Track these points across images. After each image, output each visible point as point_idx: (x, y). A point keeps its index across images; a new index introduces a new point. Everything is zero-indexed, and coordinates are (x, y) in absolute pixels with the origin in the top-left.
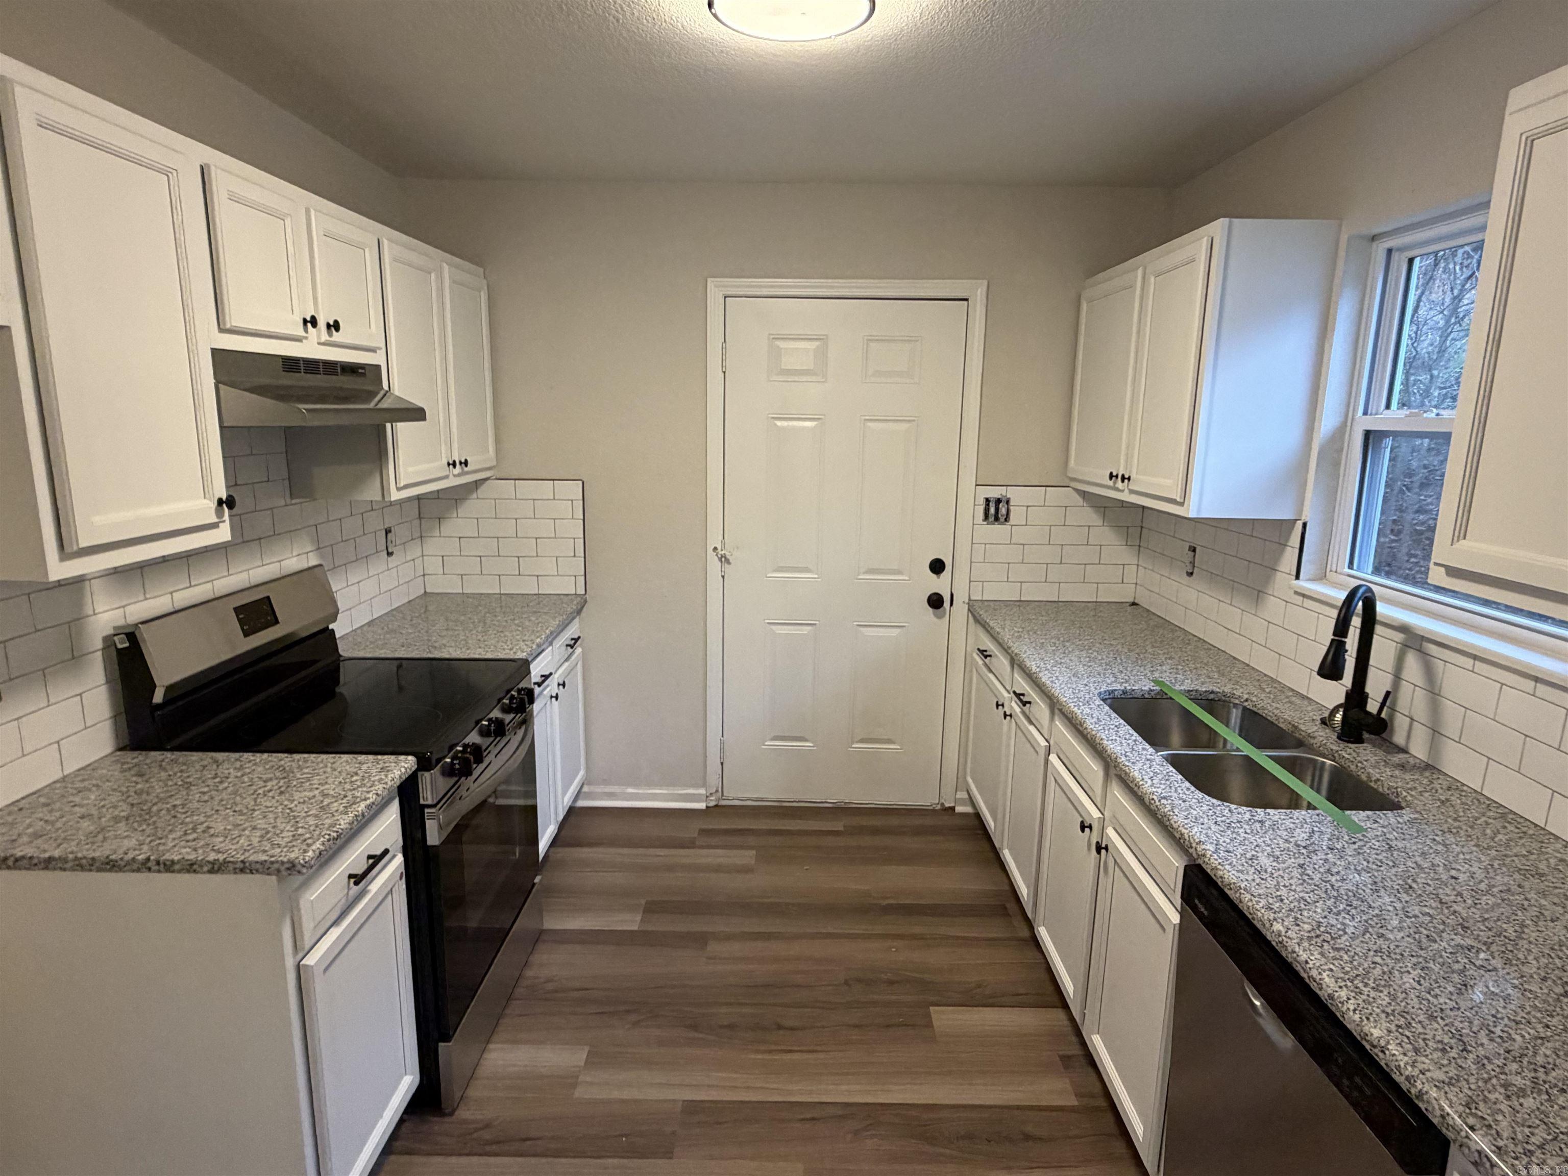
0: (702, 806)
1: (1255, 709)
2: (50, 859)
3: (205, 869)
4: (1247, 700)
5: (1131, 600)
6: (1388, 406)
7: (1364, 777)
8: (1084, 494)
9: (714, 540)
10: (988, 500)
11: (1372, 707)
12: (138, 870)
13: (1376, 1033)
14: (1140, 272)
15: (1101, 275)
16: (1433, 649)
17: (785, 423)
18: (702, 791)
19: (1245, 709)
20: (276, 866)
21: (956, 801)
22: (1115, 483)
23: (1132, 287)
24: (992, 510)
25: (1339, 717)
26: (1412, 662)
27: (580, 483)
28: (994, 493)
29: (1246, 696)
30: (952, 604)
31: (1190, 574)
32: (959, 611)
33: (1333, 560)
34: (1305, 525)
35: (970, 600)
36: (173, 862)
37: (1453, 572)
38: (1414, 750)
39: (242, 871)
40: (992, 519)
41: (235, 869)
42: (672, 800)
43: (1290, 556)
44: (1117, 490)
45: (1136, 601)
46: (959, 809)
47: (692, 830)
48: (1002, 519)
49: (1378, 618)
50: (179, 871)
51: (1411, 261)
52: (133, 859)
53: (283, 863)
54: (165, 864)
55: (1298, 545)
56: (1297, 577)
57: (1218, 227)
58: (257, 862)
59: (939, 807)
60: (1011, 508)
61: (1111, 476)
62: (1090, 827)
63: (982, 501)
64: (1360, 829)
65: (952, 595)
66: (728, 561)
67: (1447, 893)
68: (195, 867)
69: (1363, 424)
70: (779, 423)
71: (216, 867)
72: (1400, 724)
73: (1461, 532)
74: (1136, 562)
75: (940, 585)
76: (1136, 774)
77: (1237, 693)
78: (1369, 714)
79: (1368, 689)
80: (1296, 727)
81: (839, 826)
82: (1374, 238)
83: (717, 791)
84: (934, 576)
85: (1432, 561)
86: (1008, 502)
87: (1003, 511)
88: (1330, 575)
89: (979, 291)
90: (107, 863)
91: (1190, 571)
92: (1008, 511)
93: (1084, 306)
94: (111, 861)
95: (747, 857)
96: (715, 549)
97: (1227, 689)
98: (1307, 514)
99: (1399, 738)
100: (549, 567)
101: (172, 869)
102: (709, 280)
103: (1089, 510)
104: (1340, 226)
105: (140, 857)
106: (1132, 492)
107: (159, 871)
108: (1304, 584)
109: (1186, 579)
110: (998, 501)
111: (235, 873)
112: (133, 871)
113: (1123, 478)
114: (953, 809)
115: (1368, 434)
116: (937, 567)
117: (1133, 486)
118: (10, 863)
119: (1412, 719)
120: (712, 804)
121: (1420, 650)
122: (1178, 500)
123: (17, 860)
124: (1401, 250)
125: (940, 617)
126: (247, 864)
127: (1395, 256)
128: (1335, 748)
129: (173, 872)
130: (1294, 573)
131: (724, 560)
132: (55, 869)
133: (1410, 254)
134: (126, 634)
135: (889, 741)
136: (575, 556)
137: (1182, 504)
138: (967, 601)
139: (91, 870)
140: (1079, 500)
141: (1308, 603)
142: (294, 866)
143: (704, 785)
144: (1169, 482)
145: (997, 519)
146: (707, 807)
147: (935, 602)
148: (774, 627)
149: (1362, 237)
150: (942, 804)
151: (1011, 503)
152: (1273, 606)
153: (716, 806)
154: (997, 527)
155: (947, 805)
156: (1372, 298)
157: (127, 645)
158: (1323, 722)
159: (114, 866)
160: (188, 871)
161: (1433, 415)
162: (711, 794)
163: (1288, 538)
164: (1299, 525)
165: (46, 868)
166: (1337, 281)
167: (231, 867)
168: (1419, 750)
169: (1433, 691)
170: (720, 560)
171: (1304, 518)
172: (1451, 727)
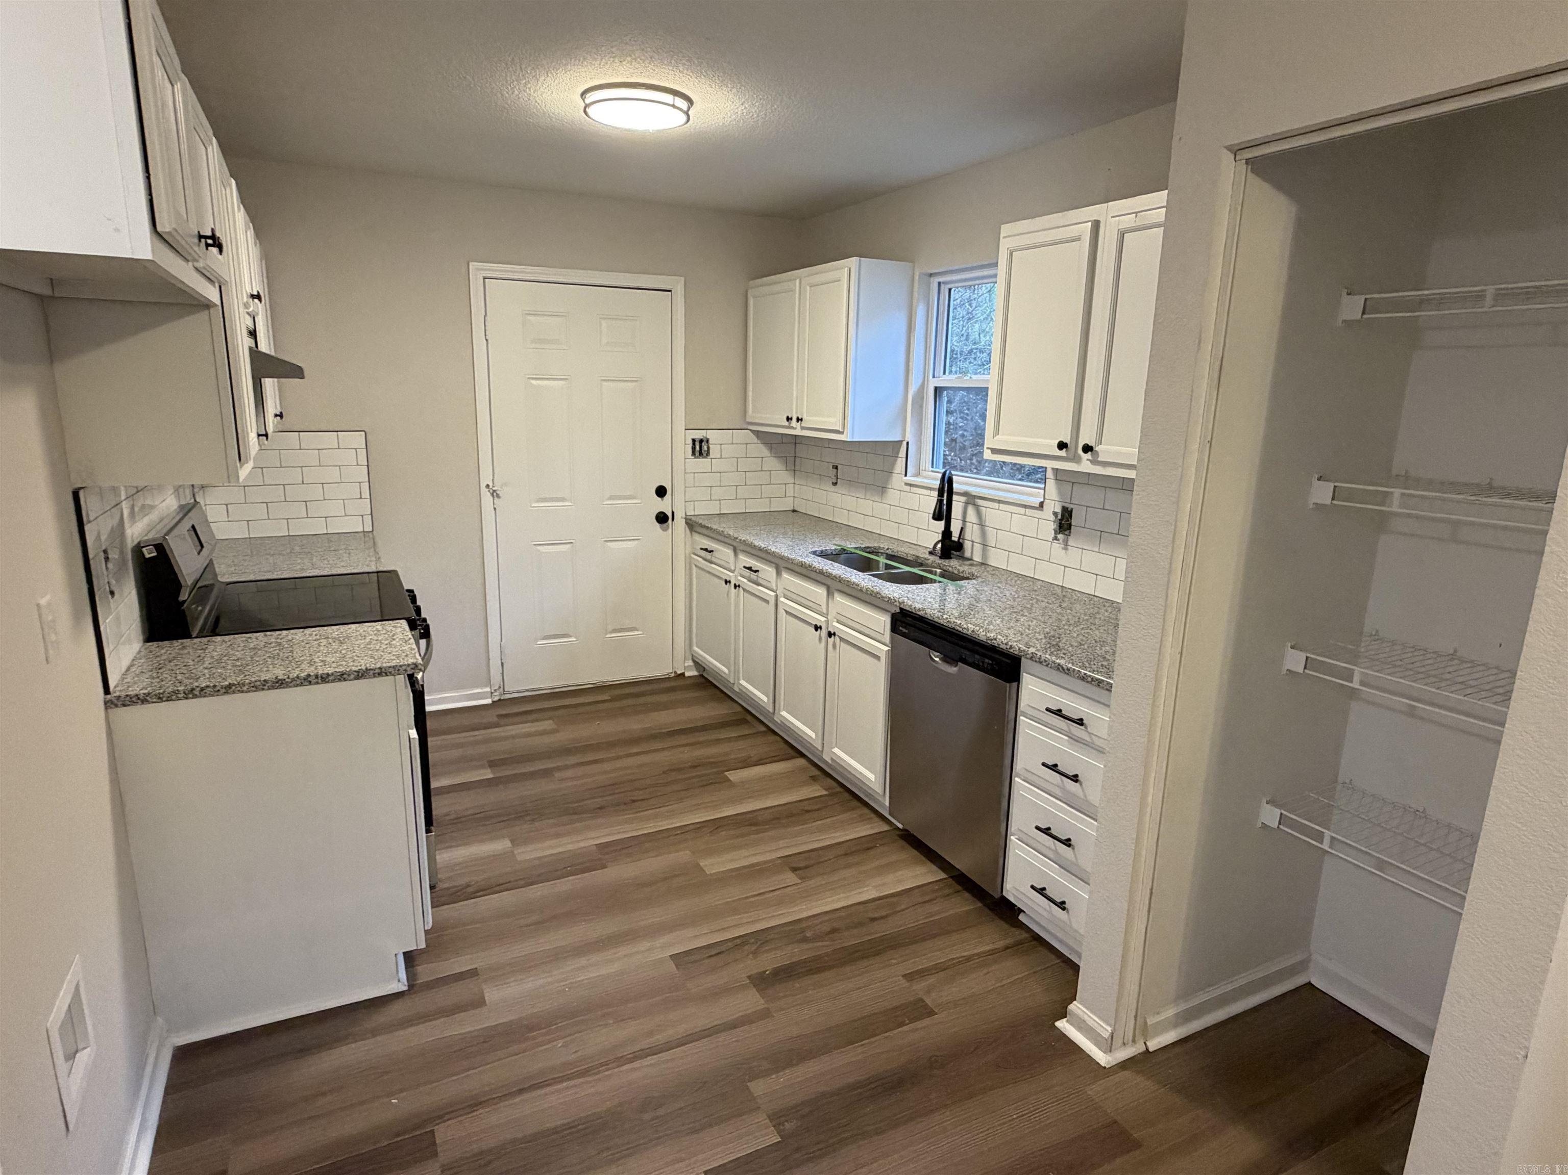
0: (488, 701)
1: (893, 554)
2: (230, 686)
3: (352, 677)
4: (888, 549)
5: (792, 509)
6: (944, 373)
7: (956, 572)
8: (757, 434)
9: (486, 479)
10: (694, 441)
11: (955, 537)
12: (301, 685)
13: (992, 635)
14: (798, 281)
15: (759, 281)
16: (979, 502)
17: (539, 382)
18: (488, 689)
19: (887, 554)
20: (404, 668)
21: (685, 668)
22: (790, 423)
23: (793, 291)
24: (698, 448)
25: (939, 546)
26: (971, 511)
27: (363, 433)
28: (698, 435)
29: (886, 547)
30: (673, 519)
31: (835, 484)
32: (679, 524)
33: (923, 462)
34: (908, 443)
35: (686, 515)
36: (328, 675)
37: (994, 451)
38: (975, 559)
39: (380, 674)
40: (697, 454)
41: (374, 674)
42: (461, 701)
43: (901, 463)
44: (792, 428)
45: (796, 509)
46: (687, 674)
47: (491, 717)
48: (705, 455)
49: (954, 490)
50: (333, 681)
51: (950, 290)
52: (298, 677)
53: (409, 665)
54: (322, 677)
55: (905, 456)
56: (906, 475)
57: (853, 261)
58: (390, 667)
59: (673, 675)
60: (711, 446)
61: (789, 419)
62: (821, 628)
63: (690, 442)
64: (963, 586)
65: (673, 513)
66: (498, 496)
67: (1004, 599)
68: (345, 676)
69: (933, 383)
70: (534, 382)
71: (360, 675)
72: (967, 545)
73: (997, 432)
74: (792, 481)
75: (664, 505)
76: (855, 580)
77: (882, 546)
78: (954, 541)
79: (952, 529)
80: (917, 557)
81: (606, 697)
82: (931, 275)
83: (500, 687)
84: (660, 499)
85: (985, 446)
86: (708, 441)
87: (705, 448)
88: (923, 473)
89: (679, 287)
90: (277, 683)
91: (835, 481)
92: (708, 448)
93: (751, 302)
94: (280, 680)
95: (547, 725)
96: (488, 486)
97: (876, 545)
98: (909, 437)
99: (967, 554)
100: (335, 508)
101: (327, 680)
102: (471, 264)
103: (761, 445)
104: (914, 267)
105: (302, 675)
106: (803, 428)
107: (317, 683)
108: (909, 479)
109: (833, 488)
110: (701, 441)
111: (375, 677)
112: (297, 686)
113: (798, 420)
114: (683, 674)
115: (936, 389)
116: (661, 492)
117: (804, 424)
118: (197, 692)
119: (973, 542)
120: (496, 699)
121: (974, 504)
122: (841, 430)
123: (202, 689)
124: (945, 283)
125: (665, 530)
126: (383, 670)
127: (942, 286)
128: (940, 562)
129: (328, 682)
130: (904, 473)
131: (494, 494)
132: (234, 692)
133: (950, 286)
134: (154, 545)
135: (634, 629)
136: (361, 498)
137: (842, 433)
138: (684, 516)
139: (263, 689)
140: (755, 439)
141: (914, 489)
142: (417, 666)
143: (489, 683)
144: (832, 420)
145: (701, 454)
146: (493, 702)
147: (662, 518)
148: (539, 548)
149: (925, 275)
150: (675, 672)
151: (710, 442)
152: (893, 495)
153: (500, 700)
154: (701, 460)
155: (679, 672)
156: (933, 309)
157: (155, 554)
158: (931, 553)
159: (282, 683)
160: (340, 680)
161: (968, 378)
162: (495, 690)
163: (898, 452)
164: (905, 443)
165: (226, 693)
166: (915, 301)
167: (371, 672)
168: (977, 558)
169: (982, 525)
170: (492, 495)
171: (907, 439)
172: (991, 542)
